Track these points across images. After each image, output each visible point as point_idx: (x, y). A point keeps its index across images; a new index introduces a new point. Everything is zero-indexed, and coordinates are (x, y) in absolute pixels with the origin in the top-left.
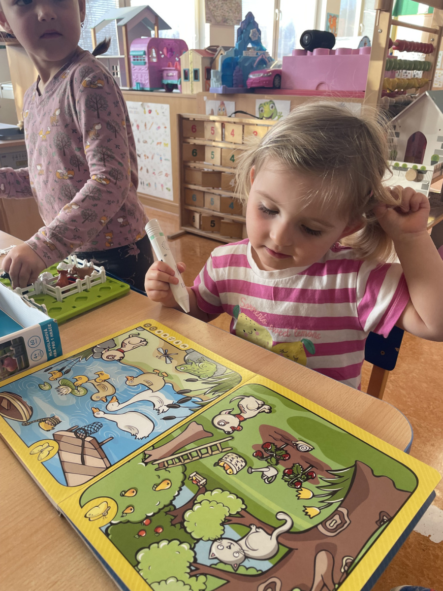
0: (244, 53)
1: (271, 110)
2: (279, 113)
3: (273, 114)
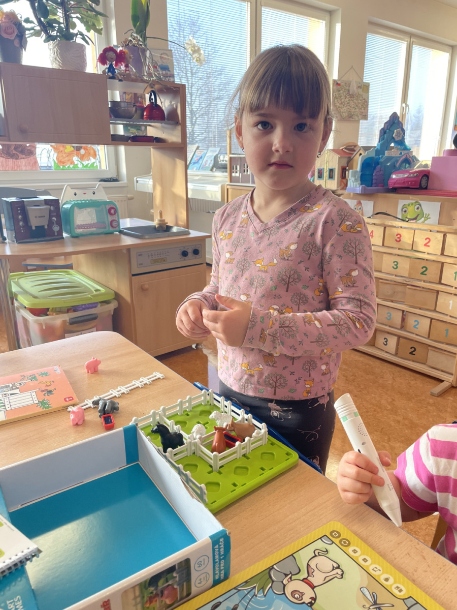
0: (387, 153)
1: (416, 212)
2: (426, 214)
3: (418, 215)
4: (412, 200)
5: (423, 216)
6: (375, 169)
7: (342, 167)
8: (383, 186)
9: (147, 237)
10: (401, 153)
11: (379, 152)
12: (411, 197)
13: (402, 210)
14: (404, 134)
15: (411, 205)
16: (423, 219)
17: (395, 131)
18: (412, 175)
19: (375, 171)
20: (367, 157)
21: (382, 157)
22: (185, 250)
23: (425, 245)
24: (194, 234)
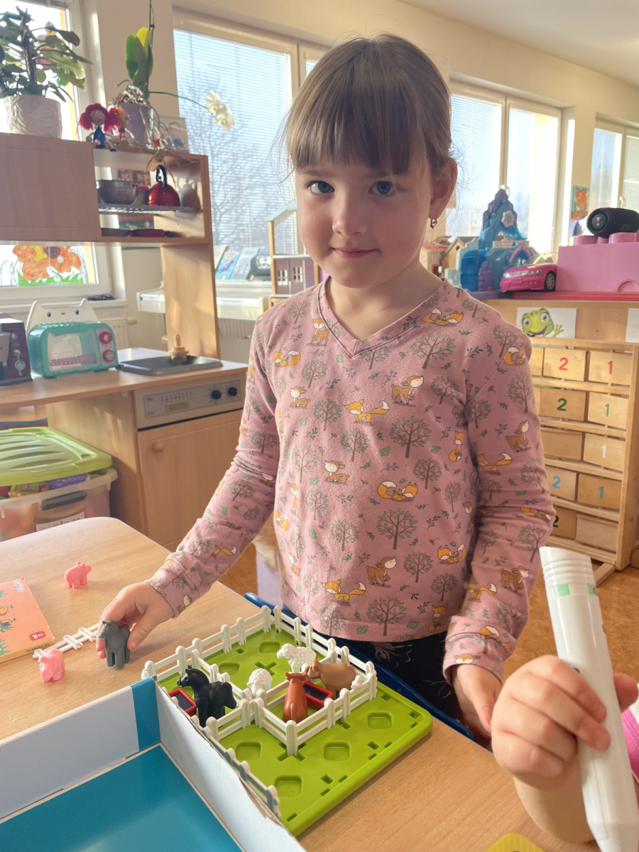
0: (494, 245)
1: (542, 323)
2: (557, 326)
3: (546, 327)
4: (535, 306)
5: (553, 329)
6: (480, 266)
7: (433, 266)
8: (493, 290)
9: (158, 373)
10: (514, 244)
11: (484, 243)
12: (534, 302)
13: (523, 321)
14: (516, 218)
15: (534, 314)
16: (553, 333)
17: (504, 214)
18: (532, 273)
19: (480, 269)
20: (468, 251)
21: (489, 250)
22: (217, 389)
23: (561, 368)
24: (228, 365)
